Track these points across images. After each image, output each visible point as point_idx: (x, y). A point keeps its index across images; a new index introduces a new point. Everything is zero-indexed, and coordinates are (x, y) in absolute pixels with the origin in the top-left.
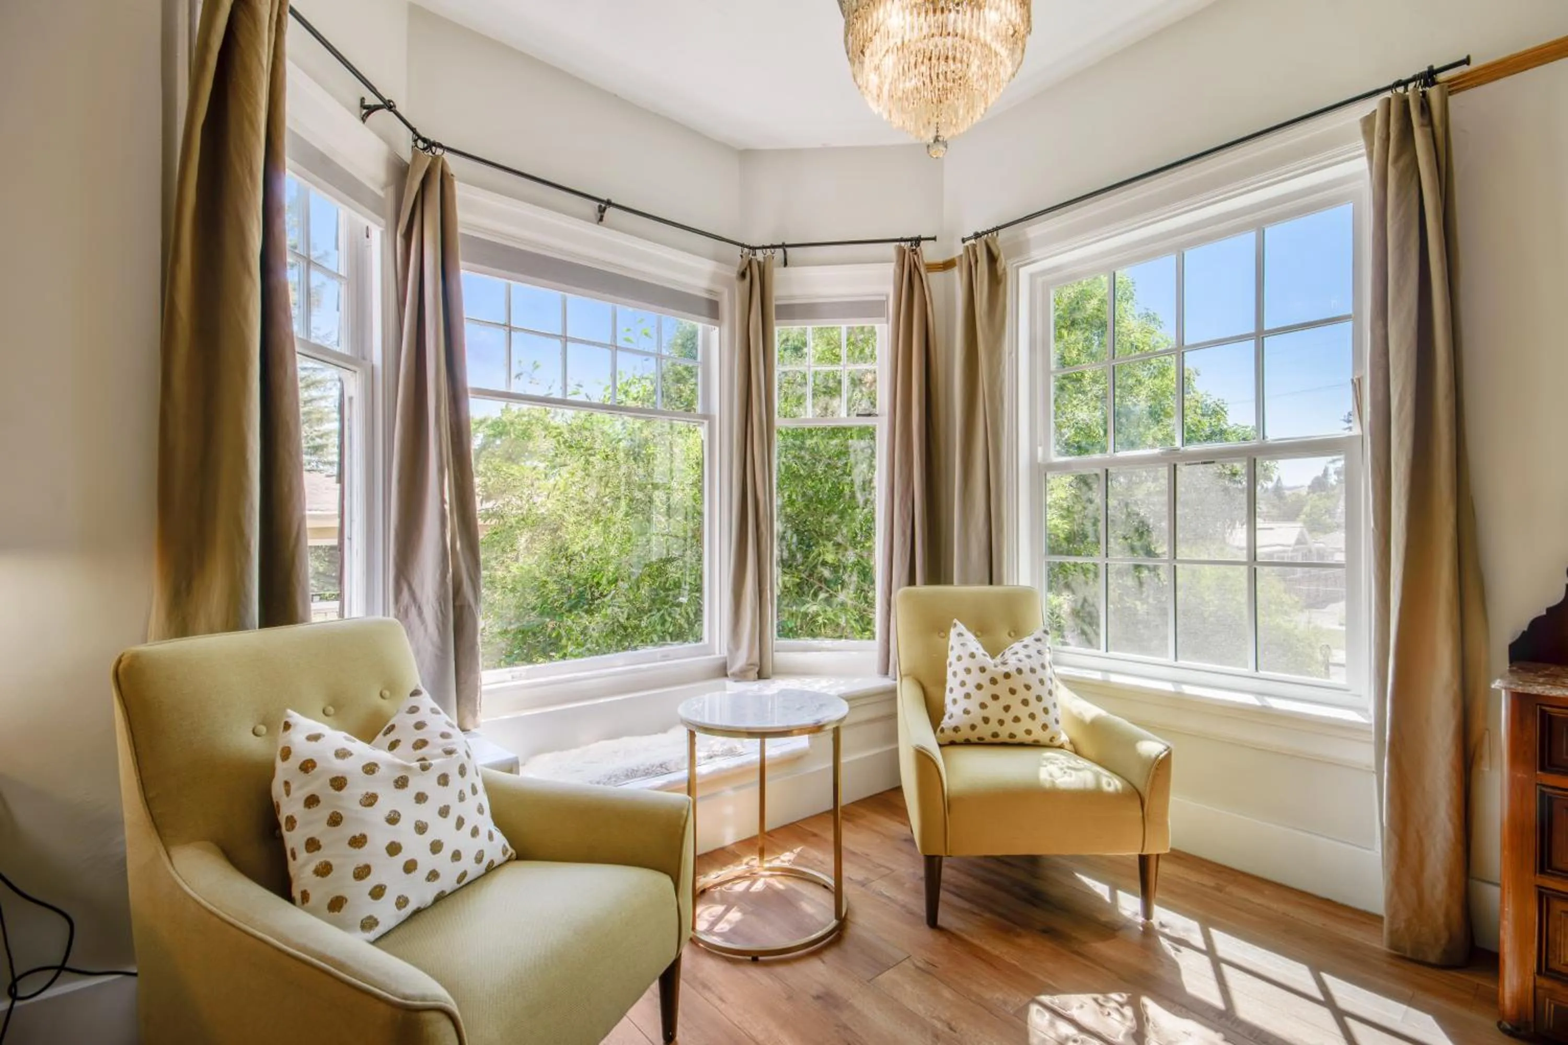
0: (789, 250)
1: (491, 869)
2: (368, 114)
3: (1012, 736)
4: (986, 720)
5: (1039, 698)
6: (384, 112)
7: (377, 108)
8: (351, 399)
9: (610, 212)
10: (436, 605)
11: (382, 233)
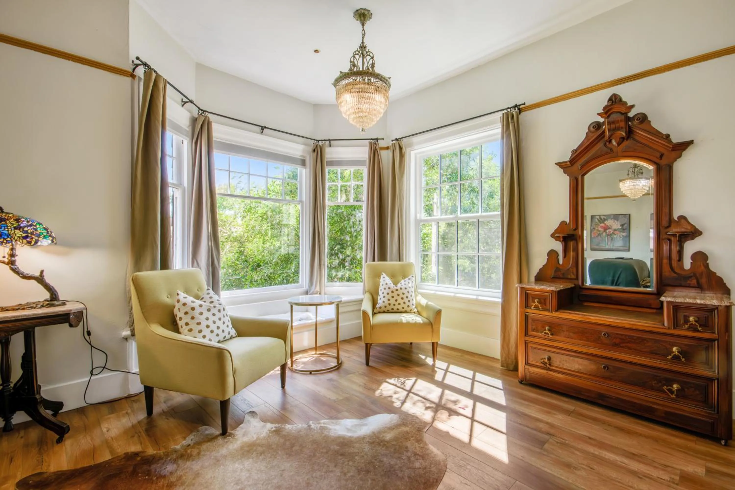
0: (331, 142)
1: (232, 338)
2: (184, 104)
3: (398, 309)
4: (390, 304)
5: (407, 297)
6: (190, 103)
7: (187, 102)
8: (176, 198)
9: (265, 130)
10: (206, 267)
11: (188, 142)
